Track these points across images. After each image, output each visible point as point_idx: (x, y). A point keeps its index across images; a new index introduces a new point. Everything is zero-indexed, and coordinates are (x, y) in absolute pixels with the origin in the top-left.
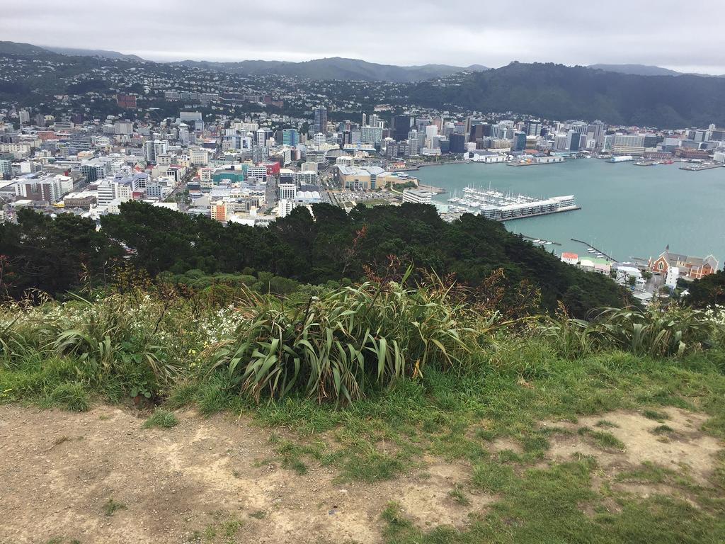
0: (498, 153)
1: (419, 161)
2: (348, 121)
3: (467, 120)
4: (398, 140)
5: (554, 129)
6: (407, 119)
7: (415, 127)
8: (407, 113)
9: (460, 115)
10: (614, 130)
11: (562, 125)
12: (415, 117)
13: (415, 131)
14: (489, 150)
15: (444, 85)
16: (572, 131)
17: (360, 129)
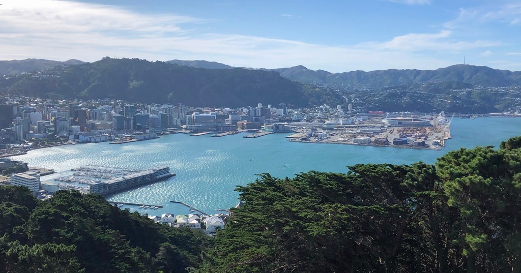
6: (10, 107)
7: (19, 114)
10: (193, 110)
11: (153, 108)
12: (17, 105)
13: (20, 118)
14: (93, 131)
15: (44, 76)
16: (161, 113)
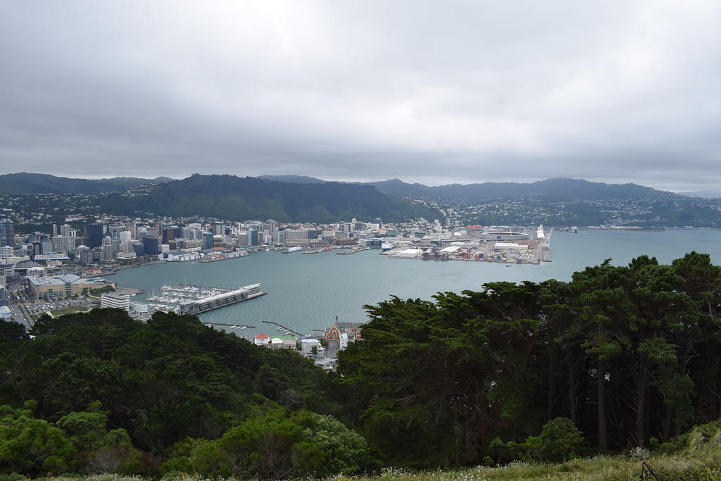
0: (190, 252)
1: (115, 265)
2: (37, 233)
3: (158, 225)
4: (92, 247)
5: (236, 228)
6: (100, 226)
7: (108, 233)
8: (99, 221)
9: (151, 221)
10: (284, 227)
11: (243, 225)
12: (107, 224)
13: (109, 237)
14: (182, 250)
15: (133, 195)
16: (251, 229)
17: (51, 239)
